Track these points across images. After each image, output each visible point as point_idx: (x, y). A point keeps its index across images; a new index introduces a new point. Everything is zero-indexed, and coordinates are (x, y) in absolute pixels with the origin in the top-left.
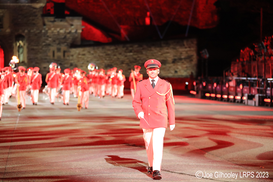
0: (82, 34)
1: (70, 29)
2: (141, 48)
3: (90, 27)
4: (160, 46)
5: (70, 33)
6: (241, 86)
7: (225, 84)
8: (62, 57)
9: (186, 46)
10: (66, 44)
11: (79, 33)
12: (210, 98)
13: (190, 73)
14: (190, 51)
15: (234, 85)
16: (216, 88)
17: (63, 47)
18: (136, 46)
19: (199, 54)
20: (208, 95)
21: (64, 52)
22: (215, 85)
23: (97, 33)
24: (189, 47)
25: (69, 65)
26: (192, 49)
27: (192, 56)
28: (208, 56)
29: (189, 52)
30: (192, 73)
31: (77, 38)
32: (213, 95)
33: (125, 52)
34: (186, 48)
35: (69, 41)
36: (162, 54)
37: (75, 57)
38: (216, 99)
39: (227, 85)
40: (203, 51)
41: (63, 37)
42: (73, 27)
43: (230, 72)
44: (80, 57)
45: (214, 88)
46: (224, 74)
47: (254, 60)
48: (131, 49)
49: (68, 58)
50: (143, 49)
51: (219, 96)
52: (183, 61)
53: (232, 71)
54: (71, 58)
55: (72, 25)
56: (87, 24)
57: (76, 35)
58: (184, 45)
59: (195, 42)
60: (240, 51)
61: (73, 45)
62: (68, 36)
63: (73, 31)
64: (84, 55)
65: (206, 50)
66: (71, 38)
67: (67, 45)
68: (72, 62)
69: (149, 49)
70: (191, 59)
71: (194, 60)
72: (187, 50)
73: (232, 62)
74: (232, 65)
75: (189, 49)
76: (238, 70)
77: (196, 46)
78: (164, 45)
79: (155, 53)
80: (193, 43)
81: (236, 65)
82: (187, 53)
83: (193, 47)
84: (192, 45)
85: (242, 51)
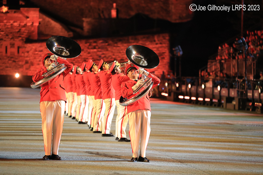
0: (38, 27)
1: (25, 22)
2: (107, 44)
3: (48, 19)
5: (25, 26)
6: (219, 88)
7: (201, 85)
8: (16, 53)
9: (157, 42)
10: (20, 38)
11: (35, 26)
12: (184, 101)
13: (162, 73)
14: (161, 47)
15: (211, 86)
16: (190, 89)
17: (18, 42)
18: (101, 41)
19: (171, 51)
20: (181, 97)
21: (19, 48)
22: (190, 86)
23: (57, 27)
24: (161, 44)
25: (24, 63)
26: (164, 45)
27: (164, 53)
28: (181, 53)
29: (160, 49)
30: (163, 72)
31: (33, 32)
32: (187, 98)
33: (88, 48)
34: (157, 44)
35: (25, 35)
37: (30, 53)
38: (190, 102)
39: (203, 86)
40: (177, 48)
41: (17, 30)
42: (28, 19)
43: (207, 71)
44: (37, 54)
45: (188, 89)
46: (200, 73)
47: (234, 58)
48: (95, 44)
49: (23, 55)
50: (108, 45)
51: (194, 98)
53: (209, 70)
54: (26, 54)
55: (28, 17)
56: (44, 17)
57: (33, 29)
58: (155, 41)
59: (167, 38)
60: (218, 48)
61: (29, 40)
62: (23, 29)
63: (29, 24)
64: (41, 51)
65: (180, 47)
66: (27, 31)
67: (22, 40)
68: (28, 59)
69: (116, 45)
70: (162, 57)
71: (166, 58)
72: (158, 46)
73: (209, 61)
74: (209, 63)
75: (160, 45)
76: (215, 70)
77: (168, 42)
78: (133, 41)
79: (122, 50)
80: (165, 39)
81: (213, 63)
82: (158, 50)
83: (165, 43)
84: (164, 40)
85: (220, 48)
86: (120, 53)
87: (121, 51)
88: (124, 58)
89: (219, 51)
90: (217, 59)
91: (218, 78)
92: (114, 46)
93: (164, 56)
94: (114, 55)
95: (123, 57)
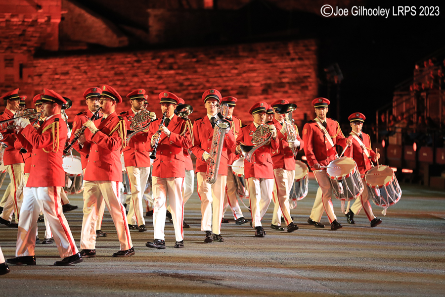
0: (61, 26)
1: (34, 16)
2: (194, 60)
4: (236, 56)
5: (34, 23)
6: (415, 146)
8: (16, 78)
9: (293, 55)
10: (24, 49)
11: (55, 24)
14: (301, 66)
15: (400, 143)
17: (20, 56)
18: (183, 55)
19: (320, 75)
21: (22, 67)
23: (96, 26)
24: (300, 59)
26: (307, 62)
27: (307, 77)
28: (340, 78)
29: (299, 70)
31: (50, 35)
33: (158, 68)
34: (292, 60)
35: (33, 42)
36: (238, 74)
37: (45, 77)
39: (383, 143)
41: (18, 32)
42: (40, 11)
44: (59, 79)
46: (377, 117)
48: (170, 60)
49: (29, 81)
50: (197, 62)
52: (286, 89)
54: (36, 80)
55: (39, 7)
56: (72, 6)
57: (49, 30)
58: (289, 54)
59: (314, 48)
63: (42, 20)
64: (66, 73)
65: (337, 65)
66: (37, 35)
67: (29, 51)
69: (212, 62)
70: (303, 85)
71: (310, 88)
72: (294, 63)
73: (395, 93)
74: (395, 98)
75: (299, 62)
76: (408, 111)
77: (314, 56)
78: (245, 54)
79: (224, 72)
80: (308, 50)
81: (404, 98)
82: (296, 73)
83: (308, 59)
84: (307, 53)
85: (417, 67)
86: (220, 77)
87: (223, 75)
88: (229, 88)
89: (415, 74)
90: (411, 89)
91: (414, 127)
92: (210, 64)
93: (308, 84)
94: (208, 81)
95: (226, 86)
